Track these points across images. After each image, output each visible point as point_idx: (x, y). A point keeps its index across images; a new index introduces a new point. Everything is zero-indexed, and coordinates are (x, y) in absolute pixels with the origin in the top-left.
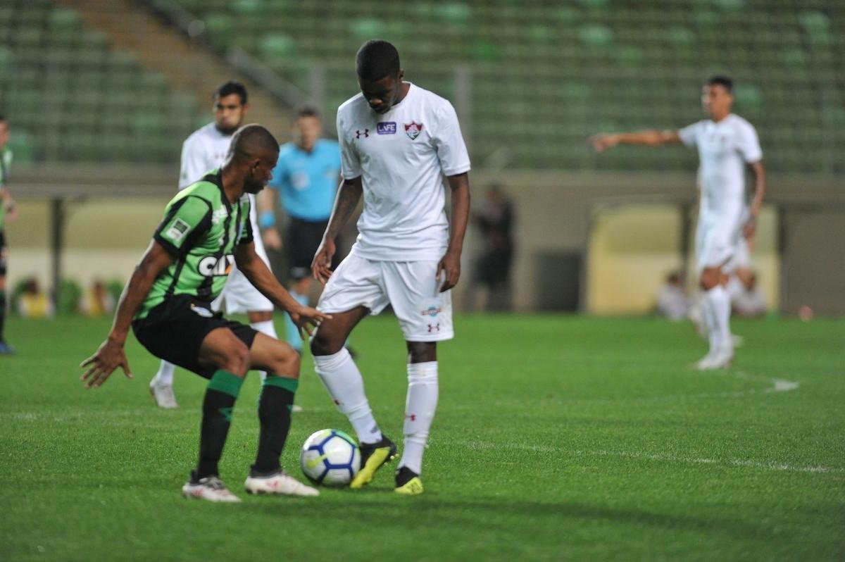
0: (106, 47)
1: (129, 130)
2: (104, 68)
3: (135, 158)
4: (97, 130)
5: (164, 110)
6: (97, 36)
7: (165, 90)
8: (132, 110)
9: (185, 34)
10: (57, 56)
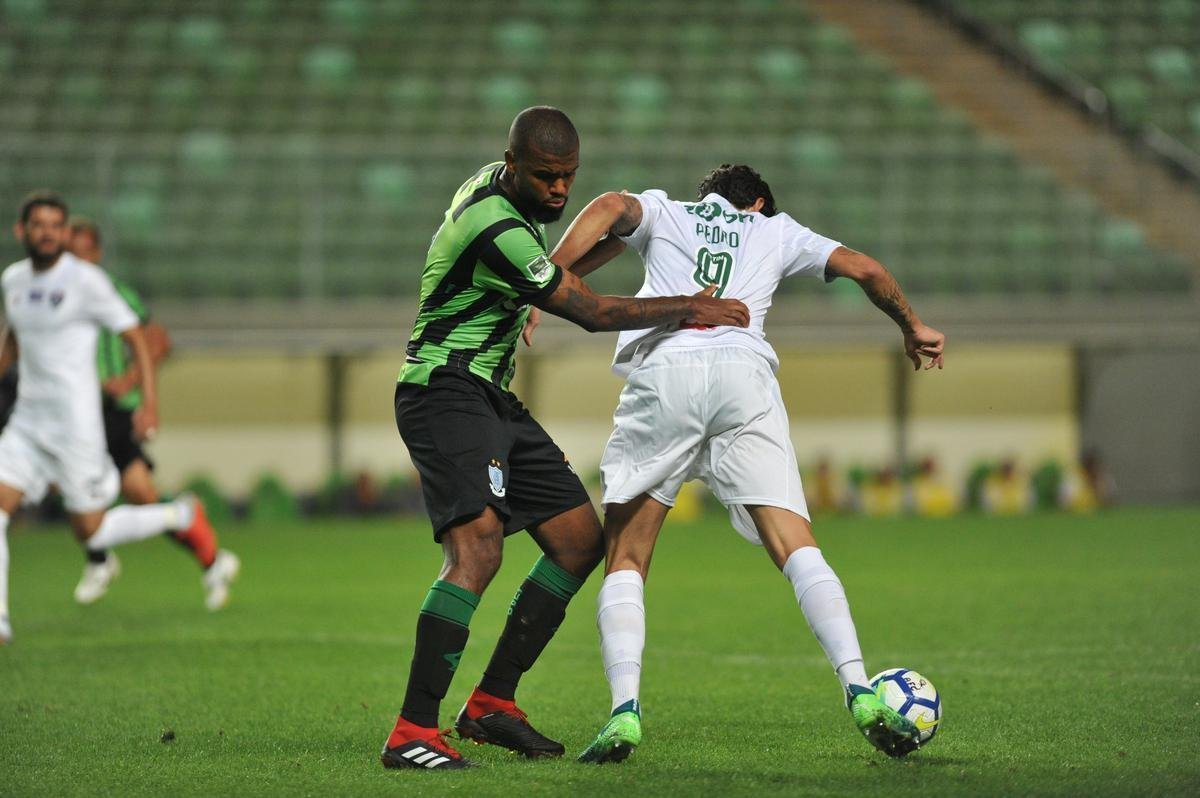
0: (967, 132)
1: (1002, 249)
2: (967, 162)
3: (1009, 286)
4: (958, 249)
5: (1051, 218)
6: (954, 115)
7: (1051, 190)
8: (1004, 219)
9: (1082, 108)
10: (901, 146)
